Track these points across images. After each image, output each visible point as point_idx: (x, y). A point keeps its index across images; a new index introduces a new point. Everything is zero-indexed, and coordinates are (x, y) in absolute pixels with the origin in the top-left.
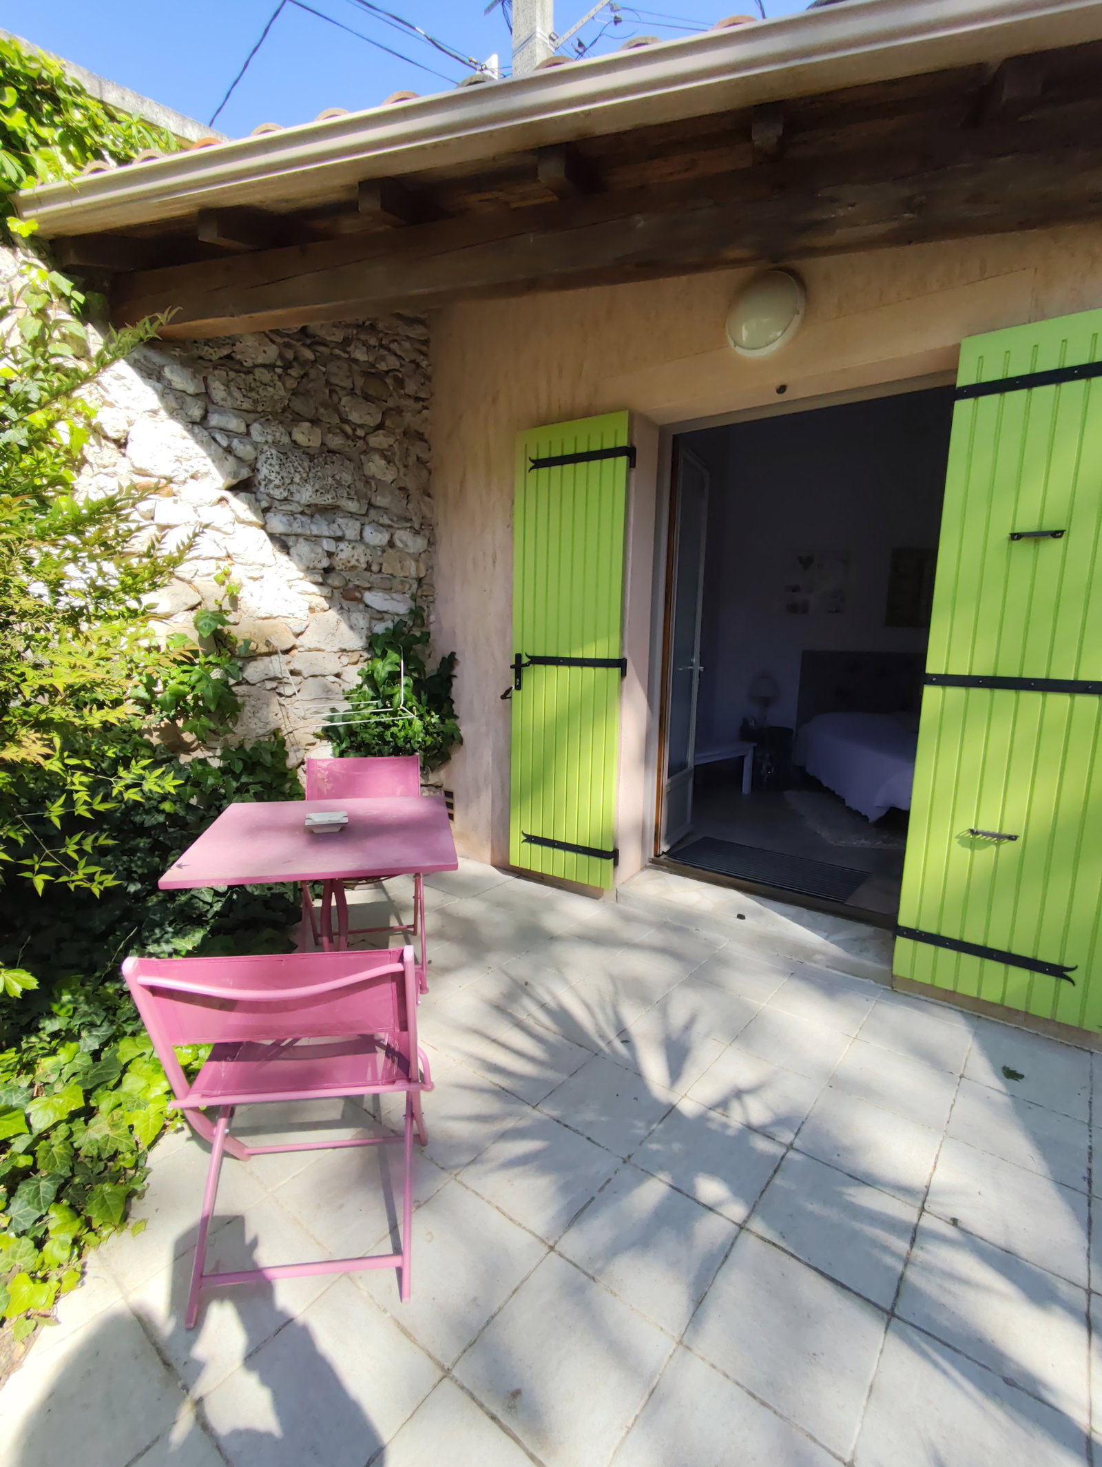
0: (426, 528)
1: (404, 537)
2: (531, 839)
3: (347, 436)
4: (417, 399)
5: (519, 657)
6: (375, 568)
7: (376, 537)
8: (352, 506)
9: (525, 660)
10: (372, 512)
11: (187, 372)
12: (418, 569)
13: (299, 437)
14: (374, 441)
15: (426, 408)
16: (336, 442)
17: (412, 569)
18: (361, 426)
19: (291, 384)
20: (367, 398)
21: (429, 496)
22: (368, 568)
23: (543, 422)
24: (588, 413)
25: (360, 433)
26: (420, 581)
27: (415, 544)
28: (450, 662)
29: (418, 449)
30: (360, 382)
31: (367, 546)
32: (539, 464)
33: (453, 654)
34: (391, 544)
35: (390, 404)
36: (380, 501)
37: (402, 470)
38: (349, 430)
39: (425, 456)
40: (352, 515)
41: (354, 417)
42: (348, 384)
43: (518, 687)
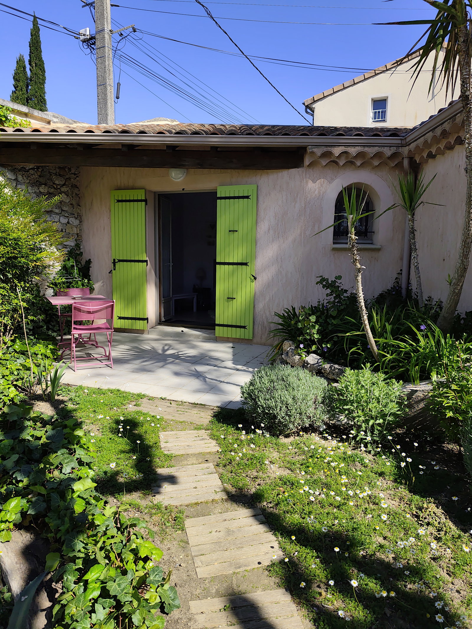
0: (79, 217)
1: (72, 220)
2: (120, 318)
3: (55, 188)
4: (75, 174)
5: (114, 260)
6: (64, 231)
7: (64, 220)
8: (57, 211)
9: (116, 261)
10: (63, 212)
11: (12, 174)
12: (77, 230)
13: (42, 190)
14: (63, 189)
15: (77, 177)
16: (52, 190)
17: (75, 230)
18: (59, 185)
19: (39, 174)
20: (60, 175)
21: (79, 206)
22: (62, 231)
23: (119, 189)
24: (133, 188)
25: (59, 187)
26: (77, 234)
27: (76, 222)
28: (89, 262)
29: (76, 191)
30: (58, 170)
31: (61, 223)
32: (119, 201)
33: (90, 259)
34: (68, 223)
35: (67, 177)
36: (64, 208)
37: (71, 198)
38: (55, 187)
39: (78, 193)
40: (57, 214)
41: (57, 182)
42: (54, 172)
43: (114, 269)
